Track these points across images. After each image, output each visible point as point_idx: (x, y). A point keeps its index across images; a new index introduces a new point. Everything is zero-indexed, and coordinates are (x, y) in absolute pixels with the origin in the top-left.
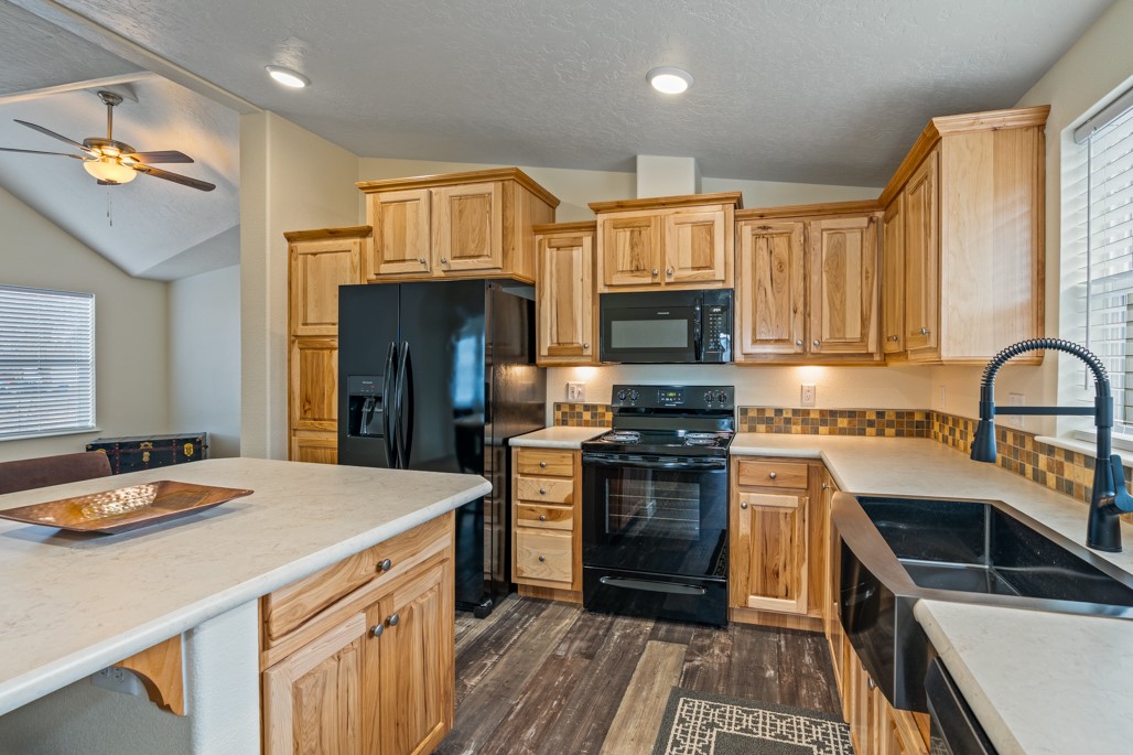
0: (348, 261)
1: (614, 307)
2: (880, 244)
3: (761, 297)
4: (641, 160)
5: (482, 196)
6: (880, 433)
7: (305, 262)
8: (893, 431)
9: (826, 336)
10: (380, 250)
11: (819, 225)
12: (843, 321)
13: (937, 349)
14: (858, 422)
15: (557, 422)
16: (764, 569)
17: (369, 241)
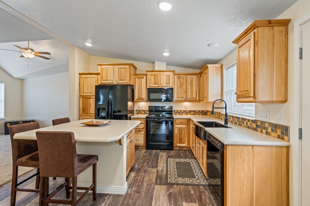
0: (94, 80)
1: (150, 91)
2: (199, 80)
3: (178, 89)
4: (156, 62)
5: (125, 68)
6: (199, 115)
7: (84, 80)
8: (201, 114)
9: (190, 97)
10: (102, 78)
11: (188, 77)
12: (193, 94)
13: (208, 100)
14: (195, 113)
15: (136, 114)
16: (180, 139)
17: (99, 76)
